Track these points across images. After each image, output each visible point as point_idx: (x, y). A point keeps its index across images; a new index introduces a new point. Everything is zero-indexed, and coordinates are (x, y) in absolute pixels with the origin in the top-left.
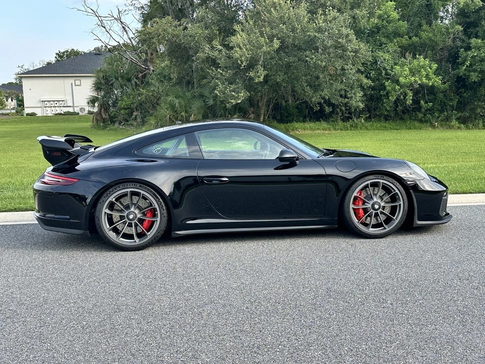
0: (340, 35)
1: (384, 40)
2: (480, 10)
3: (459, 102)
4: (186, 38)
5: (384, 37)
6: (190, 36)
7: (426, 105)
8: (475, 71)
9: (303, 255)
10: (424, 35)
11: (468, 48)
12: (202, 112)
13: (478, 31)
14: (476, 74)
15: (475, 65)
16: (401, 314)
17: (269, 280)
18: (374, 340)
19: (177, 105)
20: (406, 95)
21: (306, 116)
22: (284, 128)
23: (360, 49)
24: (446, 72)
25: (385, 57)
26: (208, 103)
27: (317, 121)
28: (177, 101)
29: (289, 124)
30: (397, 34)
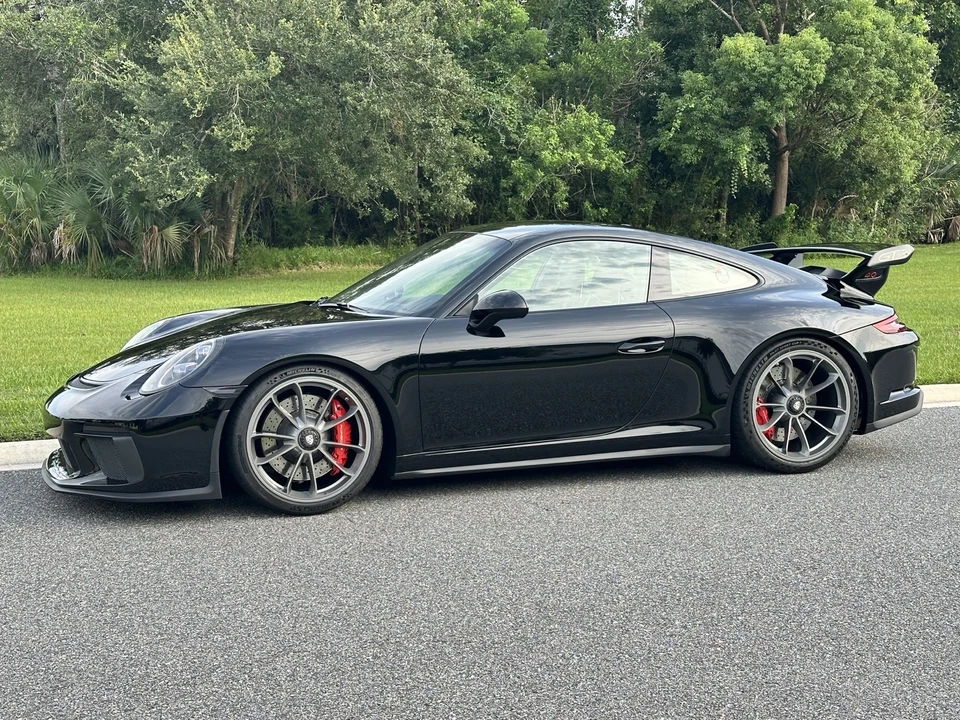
0: (419, 50)
1: (499, 66)
2: (698, 9)
3: (658, 207)
4: (43, 39)
5: (500, 60)
6: (54, 35)
7: (595, 212)
8: (690, 140)
9: (451, 536)
10: (583, 59)
11: (676, 91)
12: (87, 217)
13: (694, 55)
14: (694, 147)
15: (690, 127)
16: (711, 646)
17: (398, 593)
18: (679, 704)
19: (20, 200)
20: (553, 190)
21: (331, 231)
22: (285, 259)
23: (459, 82)
24: (629, 141)
25: (505, 104)
26: (99, 197)
27: (360, 243)
28: (17, 191)
29: (296, 249)
30: (526, 56)
